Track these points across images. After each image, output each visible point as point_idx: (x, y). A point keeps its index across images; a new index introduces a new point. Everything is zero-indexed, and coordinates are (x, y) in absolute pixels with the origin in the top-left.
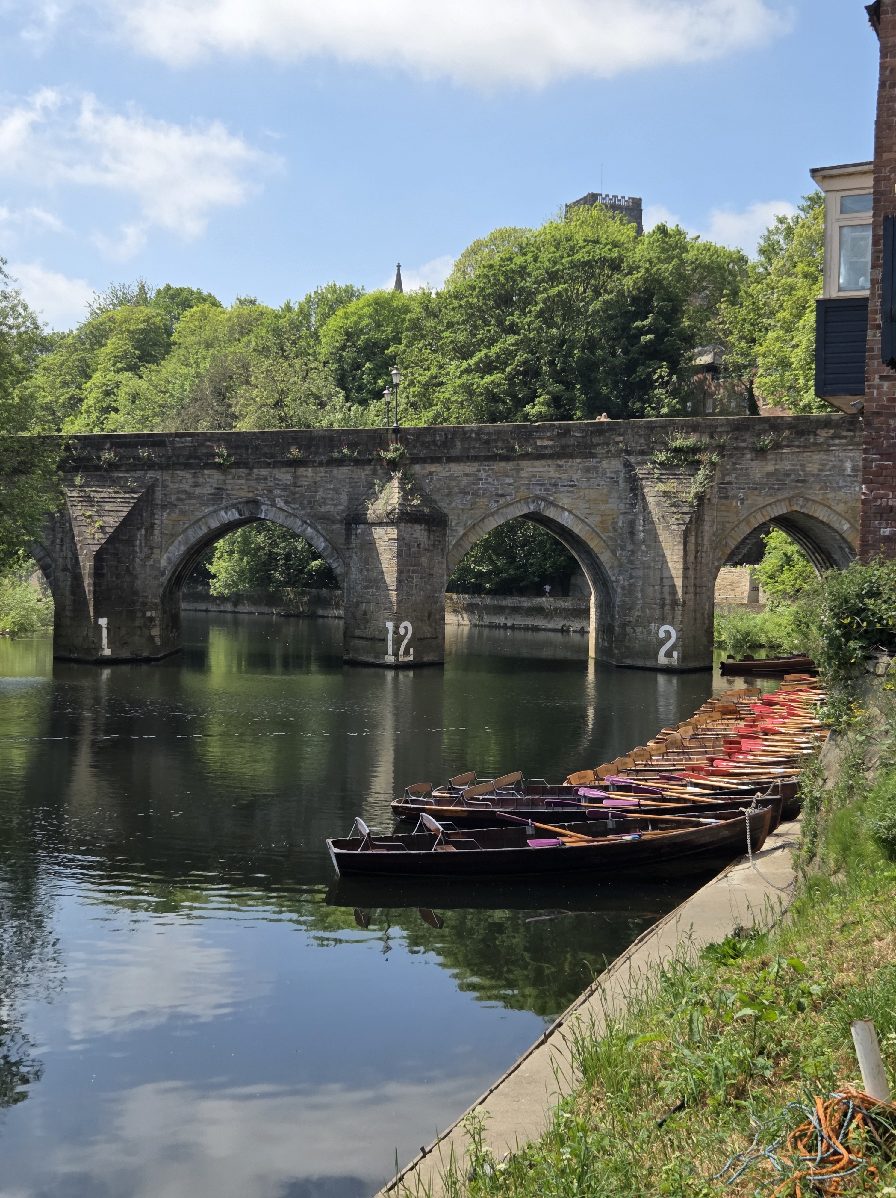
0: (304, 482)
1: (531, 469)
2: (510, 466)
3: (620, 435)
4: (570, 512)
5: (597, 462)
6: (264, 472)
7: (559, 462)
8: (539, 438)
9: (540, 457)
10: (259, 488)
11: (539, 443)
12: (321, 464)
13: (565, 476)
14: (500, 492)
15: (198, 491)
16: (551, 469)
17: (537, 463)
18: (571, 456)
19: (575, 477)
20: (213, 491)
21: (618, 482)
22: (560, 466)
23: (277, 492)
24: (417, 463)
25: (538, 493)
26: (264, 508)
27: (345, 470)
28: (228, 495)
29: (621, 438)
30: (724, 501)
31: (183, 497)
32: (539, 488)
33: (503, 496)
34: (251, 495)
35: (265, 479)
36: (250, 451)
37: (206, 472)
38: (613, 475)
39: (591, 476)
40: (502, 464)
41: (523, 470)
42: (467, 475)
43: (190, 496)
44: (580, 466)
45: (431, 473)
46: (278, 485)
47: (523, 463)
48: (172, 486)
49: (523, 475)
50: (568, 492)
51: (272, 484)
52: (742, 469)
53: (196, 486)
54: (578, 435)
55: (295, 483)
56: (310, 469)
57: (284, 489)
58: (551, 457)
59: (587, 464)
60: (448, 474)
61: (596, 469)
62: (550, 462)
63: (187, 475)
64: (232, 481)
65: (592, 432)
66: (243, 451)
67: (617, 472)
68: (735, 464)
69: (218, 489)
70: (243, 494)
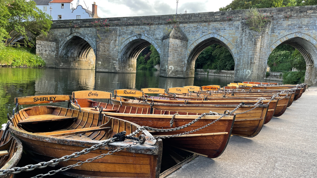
0: (152, 29)
1: (213, 25)
2: (207, 24)
3: (241, 14)
4: (223, 37)
5: (233, 22)
6: (143, 27)
7: (221, 22)
8: (216, 16)
9: (215, 21)
10: (141, 31)
11: (216, 17)
12: (156, 24)
13: (222, 27)
14: (203, 31)
15: (127, 32)
16: (218, 25)
17: (215, 23)
18: (225, 21)
19: (226, 27)
20: (130, 32)
21: (239, 28)
22: (221, 24)
23: (145, 32)
24: (181, 24)
25: (214, 31)
26: (142, 36)
27: (162, 26)
28: (134, 33)
29: (241, 15)
30: (273, 33)
31: (124, 33)
32: (214, 30)
33: (204, 32)
34: (139, 33)
35: (143, 28)
36: (140, 21)
37: (129, 27)
38: (237, 26)
39: (231, 26)
40: (204, 23)
41: (210, 25)
42: (194, 27)
43: (125, 33)
44: (227, 24)
45: (185, 26)
46: (146, 30)
47: (211, 23)
48: (121, 30)
49: (210, 27)
50: (223, 31)
51: (144, 30)
52: (280, 23)
53: (127, 30)
54: (227, 14)
55: (150, 29)
56: (154, 26)
57: (147, 31)
58: (219, 21)
59: (230, 23)
60: (189, 27)
61: (232, 24)
62: (218, 22)
63: (125, 27)
64: (135, 29)
65: (232, 14)
66: (138, 21)
67: (239, 25)
68: (277, 22)
69: (132, 31)
70: (138, 32)
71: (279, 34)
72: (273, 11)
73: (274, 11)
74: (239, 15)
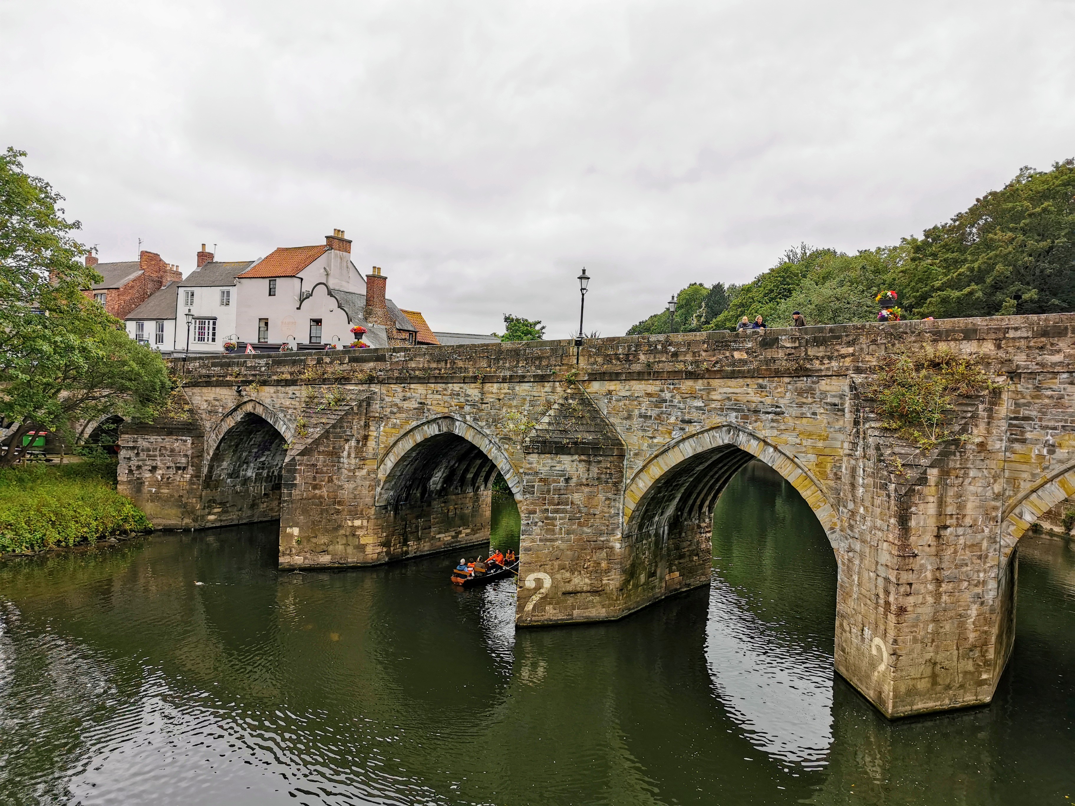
0: (490, 398)
1: (725, 390)
2: (700, 384)
3: (849, 344)
4: (776, 448)
5: (813, 382)
6: (456, 387)
7: (760, 381)
8: (737, 350)
9: (733, 375)
10: (453, 404)
11: (737, 355)
12: (504, 380)
13: (768, 400)
14: (687, 417)
15: (406, 405)
16: (750, 390)
17: (732, 382)
18: (778, 374)
19: (782, 402)
20: (417, 406)
21: (843, 410)
22: (761, 386)
23: (467, 409)
24: (595, 380)
25: (734, 421)
26: (457, 423)
27: (526, 386)
28: (429, 410)
29: (851, 350)
30: (1017, 446)
31: (395, 410)
32: (734, 414)
33: (690, 422)
34: (446, 410)
35: (458, 395)
36: (448, 366)
37: (412, 386)
38: (836, 401)
39: (804, 400)
40: (689, 383)
41: (714, 390)
42: (649, 395)
43: (400, 410)
44: (790, 387)
45: (610, 392)
46: (468, 401)
47: (715, 383)
48: (387, 399)
49: (714, 397)
50: (773, 421)
51: (462, 400)
52: (1051, 397)
53: (404, 400)
54: (788, 345)
55: (482, 399)
56: (496, 385)
57: (473, 406)
58: (752, 374)
59: (799, 385)
60: (628, 394)
61: (810, 391)
62: (749, 381)
63: (398, 388)
64: (431, 396)
65: (807, 341)
66: (443, 364)
67: (842, 396)
68: (1038, 388)
69: (421, 403)
70: (440, 409)
71: (1052, 452)
72: (1011, 334)
73: (1018, 334)
74: (844, 351)
